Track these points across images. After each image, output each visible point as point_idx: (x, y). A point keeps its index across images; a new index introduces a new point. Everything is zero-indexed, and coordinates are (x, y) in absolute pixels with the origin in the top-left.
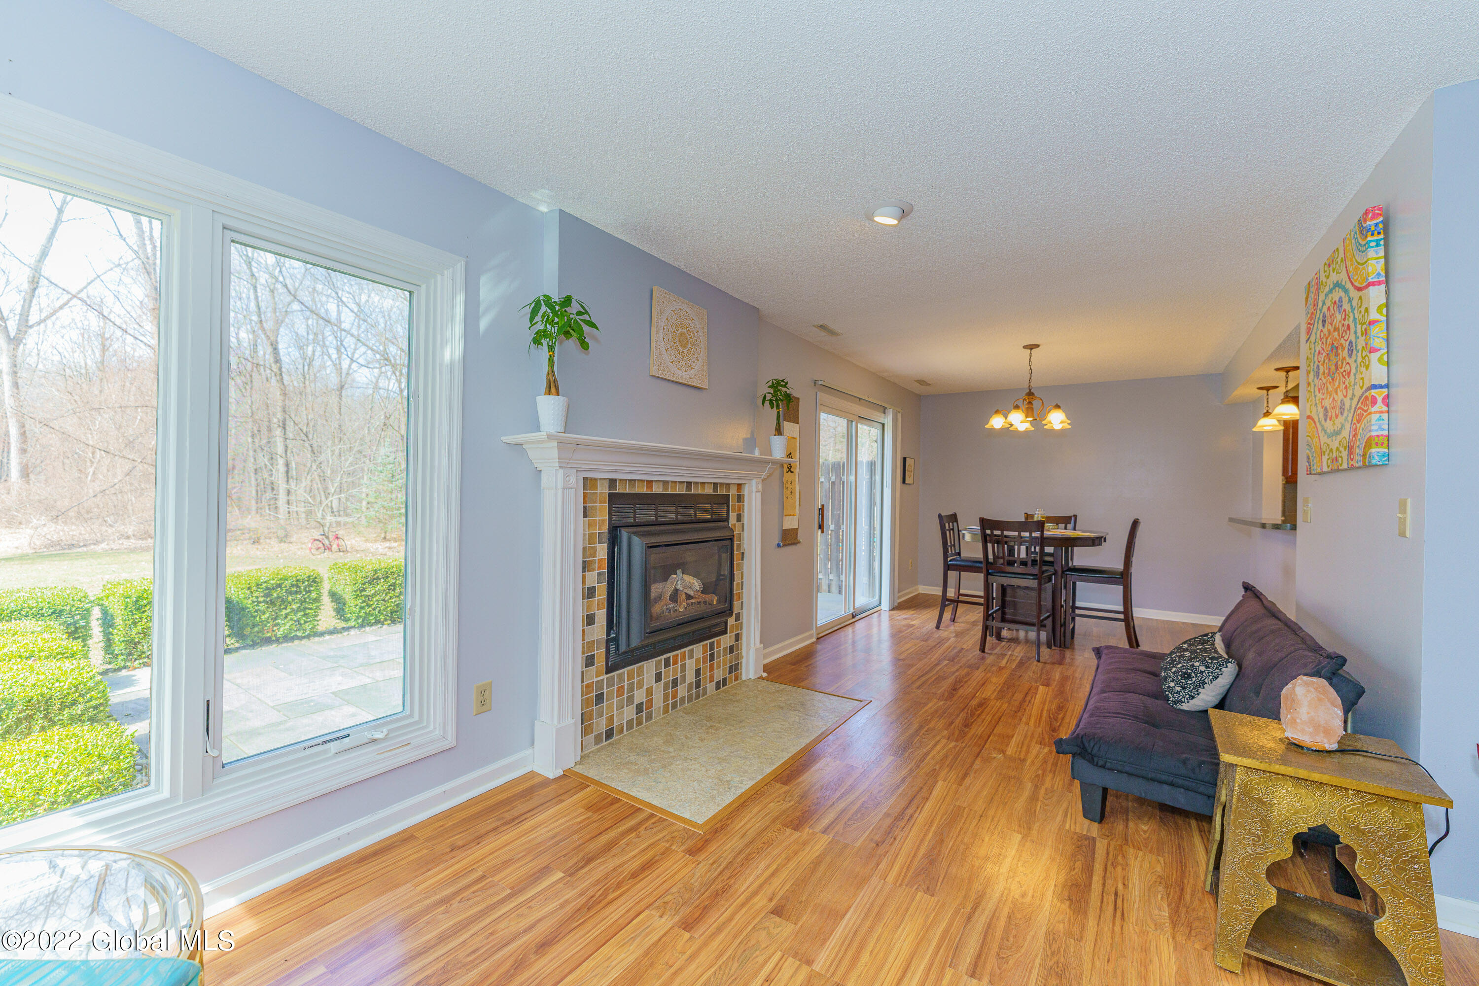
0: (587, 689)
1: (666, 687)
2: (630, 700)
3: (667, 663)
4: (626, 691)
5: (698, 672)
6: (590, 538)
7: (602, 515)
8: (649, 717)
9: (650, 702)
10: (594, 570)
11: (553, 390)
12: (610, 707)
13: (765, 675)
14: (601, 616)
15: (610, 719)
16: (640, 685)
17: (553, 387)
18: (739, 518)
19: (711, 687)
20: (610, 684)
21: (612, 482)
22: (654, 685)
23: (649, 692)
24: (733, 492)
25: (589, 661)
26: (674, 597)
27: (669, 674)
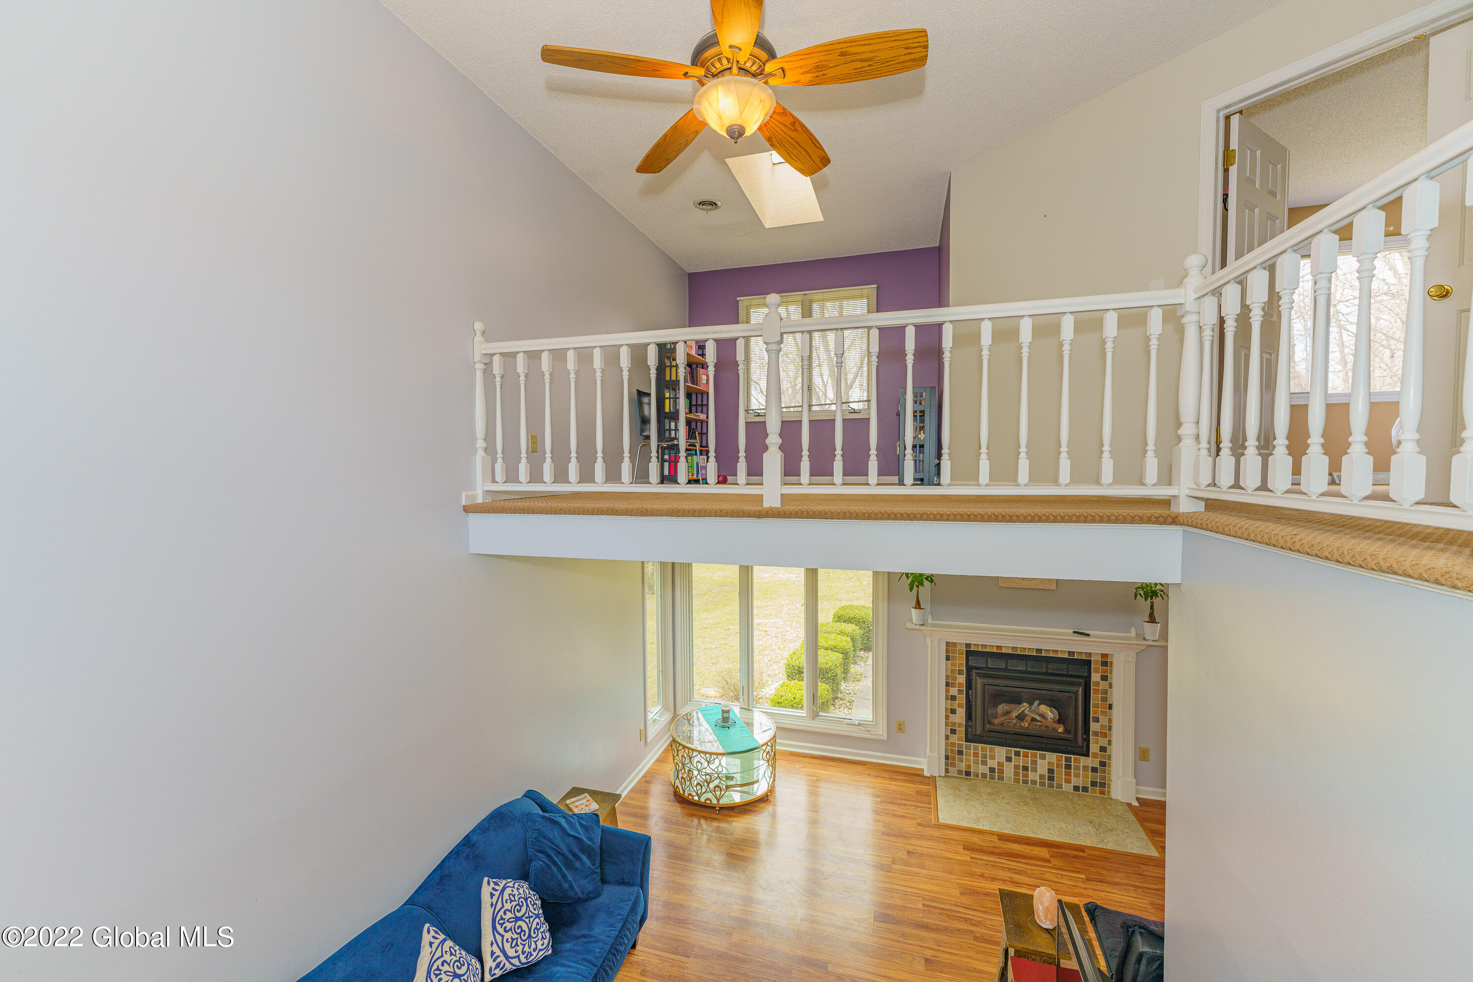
0: (949, 744)
1: (1016, 767)
2: (984, 763)
3: (1017, 754)
4: (980, 756)
5: (1051, 771)
6: (953, 671)
7: (961, 661)
8: (1001, 778)
9: (1001, 771)
10: (955, 687)
11: (917, 607)
12: (968, 760)
13: (1135, 803)
14: (961, 713)
15: (969, 766)
16: (992, 757)
17: (918, 606)
18: (1104, 678)
19: (1067, 788)
20: (968, 748)
21: (968, 645)
22: (1005, 762)
23: (1000, 764)
24: (1095, 659)
25: (953, 732)
26: (1021, 717)
27: (1021, 762)
